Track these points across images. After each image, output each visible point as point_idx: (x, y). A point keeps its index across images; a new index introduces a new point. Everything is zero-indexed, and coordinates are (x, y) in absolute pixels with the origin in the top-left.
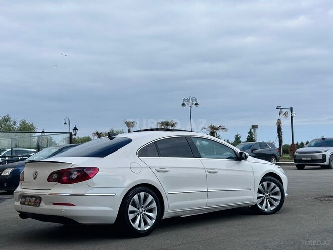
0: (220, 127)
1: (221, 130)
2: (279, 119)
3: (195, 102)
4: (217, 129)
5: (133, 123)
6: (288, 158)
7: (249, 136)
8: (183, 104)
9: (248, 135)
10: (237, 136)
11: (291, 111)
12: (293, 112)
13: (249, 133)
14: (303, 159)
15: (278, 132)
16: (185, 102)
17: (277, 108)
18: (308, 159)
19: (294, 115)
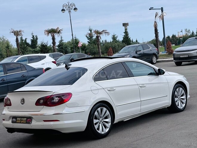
0: (103, 31)
1: (104, 34)
2: (155, 22)
3: (74, 7)
4: (100, 33)
5: (20, 32)
6: (165, 55)
7: (124, 36)
8: (63, 10)
9: (124, 34)
10: (114, 36)
11: (162, 11)
12: (164, 12)
13: (124, 33)
14: (181, 57)
15: (155, 33)
16: (64, 8)
17: (150, 9)
18: (185, 56)
19: (165, 14)
